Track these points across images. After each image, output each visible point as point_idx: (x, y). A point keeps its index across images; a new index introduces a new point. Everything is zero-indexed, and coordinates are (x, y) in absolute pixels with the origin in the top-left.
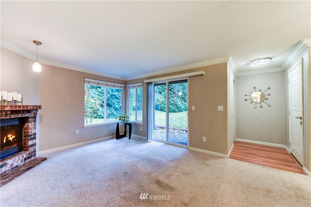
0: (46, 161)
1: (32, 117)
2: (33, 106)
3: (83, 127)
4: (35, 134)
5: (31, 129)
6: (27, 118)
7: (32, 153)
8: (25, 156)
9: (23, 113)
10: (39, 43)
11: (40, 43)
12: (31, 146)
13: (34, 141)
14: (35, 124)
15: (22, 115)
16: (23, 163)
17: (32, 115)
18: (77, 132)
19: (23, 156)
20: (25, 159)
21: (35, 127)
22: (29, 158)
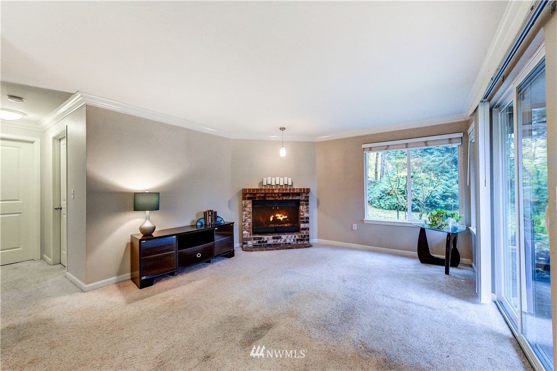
0: (310, 248)
1: (304, 200)
2: (300, 189)
3: (363, 221)
4: (308, 218)
5: (303, 212)
6: (299, 201)
7: (305, 237)
8: (297, 237)
9: (293, 195)
10: (283, 129)
11: (285, 129)
12: (303, 229)
13: (307, 225)
14: (307, 208)
15: (293, 197)
16: (295, 243)
17: (303, 198)
18: (355, 227)
19: (295, 236)
20: (297, 240)
21: (308, 210)
22: (301, 240)
